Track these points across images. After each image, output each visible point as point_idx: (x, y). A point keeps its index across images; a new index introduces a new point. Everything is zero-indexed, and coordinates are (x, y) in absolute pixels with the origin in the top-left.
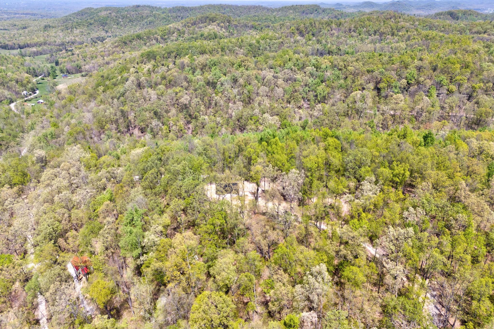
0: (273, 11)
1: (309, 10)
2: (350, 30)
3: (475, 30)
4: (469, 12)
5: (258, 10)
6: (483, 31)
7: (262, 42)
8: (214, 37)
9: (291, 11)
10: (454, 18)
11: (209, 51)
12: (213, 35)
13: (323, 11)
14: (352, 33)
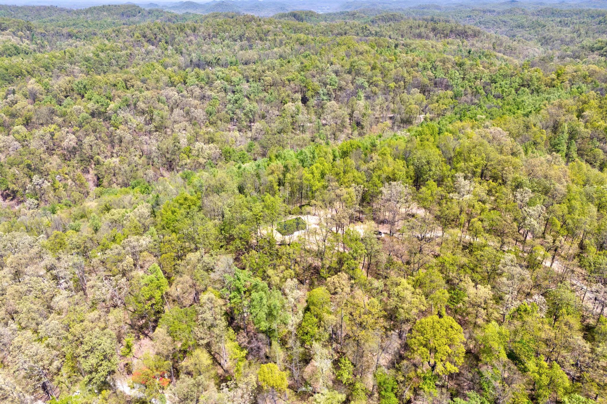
0: (78, 13)
1: (129, 11)
2: (209, 35)
3: (336, 32)
4: (310, 13)
5: (53, 11)
6: (343, 32)
7: (102, 55)
8: (15, 52)
9: (105, 13)
10: (298, 20)
11: (28, 72)
12: (13, 49)
13: (149, 13)
14: (214, 39)
